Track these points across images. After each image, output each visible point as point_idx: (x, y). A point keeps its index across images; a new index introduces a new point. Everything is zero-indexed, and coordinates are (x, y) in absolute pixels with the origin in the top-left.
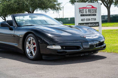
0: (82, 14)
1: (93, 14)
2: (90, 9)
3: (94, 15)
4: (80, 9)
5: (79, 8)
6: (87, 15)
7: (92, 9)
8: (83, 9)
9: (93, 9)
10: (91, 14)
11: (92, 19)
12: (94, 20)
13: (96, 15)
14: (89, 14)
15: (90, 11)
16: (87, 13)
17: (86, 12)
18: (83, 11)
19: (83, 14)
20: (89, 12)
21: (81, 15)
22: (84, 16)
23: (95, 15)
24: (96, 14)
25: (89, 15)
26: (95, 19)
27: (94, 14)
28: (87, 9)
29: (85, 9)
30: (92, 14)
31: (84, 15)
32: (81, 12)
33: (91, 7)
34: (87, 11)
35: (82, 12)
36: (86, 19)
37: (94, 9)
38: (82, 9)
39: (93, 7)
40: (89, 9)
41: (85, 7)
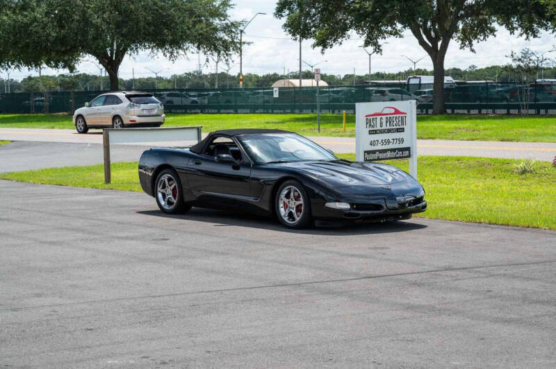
0: (372, 129)
1: (398, 127)
2: (392, 116)
4: (369, 118)
5: (367, 116)
6: (382, 132)
7: (395, 116)
8: (375, 117)
9: (398, 115)
10: (392, 127)
11: (395, 141)
12: (398, 142)
13: (403, 131)
14: (388, 127)
15: (389, 121)
16: (384, 127)
17: (381, 124)
18: (375, 122)
19: (375, 129)
20: (388, 124)
21: (371, 132)
22: (376, 133)
23: (402, 130)
24: (403, 129)
25: (389, 131)
26: (402, 141)
27: (402, 127)
28: (384, 117)
29: (379, 117)
30: (395, 127)
32: (370, 125)
33: (393, 111)
34: (384, 121)
35: (372, 124)
36: (380, 141)
37: (400, 115)
38: (372, 118)
39: (397, 112)
40: (388, 116)
41: (379, 112)
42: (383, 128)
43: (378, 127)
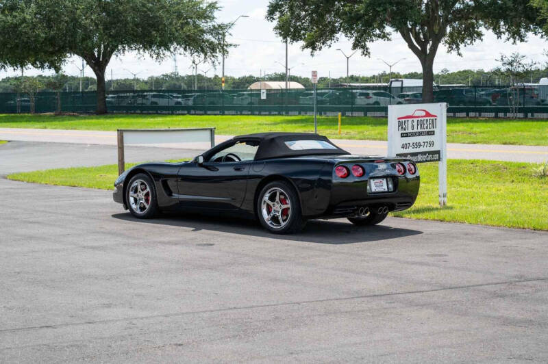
0: (404, 132)
1: (428, 130)
2: (422, 119)
3: (430, 135)
4: (401, 120)
5: (399, 119)
6: (413, 135)
7: (426, 118)
8: (406, 120)
9: (428, 118)
10: (423, 130)
11: (426, 144)
12: (429, 145)
13: (434, 134)
14: (419, 130)
15: (420, 124)
16: (415, 130)
17: (413, 126)
18: (406, 125)
19: (407, 131)
20: (419, 127)
21: (403, 135)
22: (407, 136)
23: (432, 133)
24: (434, 132)
25: (420, 134)
26: (432, 144)
27: (431, 130)
28: (415, 120)
29: (410, 120)
30: (426, 130)
31: (407, 133)
32: (402, 128)
33: (424, 114)
34: (415, 124)
35: (404, 127)
36: (411, 144)
37: (432, 118)
38: (403, 120)
39: (428, 114)
40: (420, 119)
41: (411, 114)
42: (413, 131)
43: (410, 130)
